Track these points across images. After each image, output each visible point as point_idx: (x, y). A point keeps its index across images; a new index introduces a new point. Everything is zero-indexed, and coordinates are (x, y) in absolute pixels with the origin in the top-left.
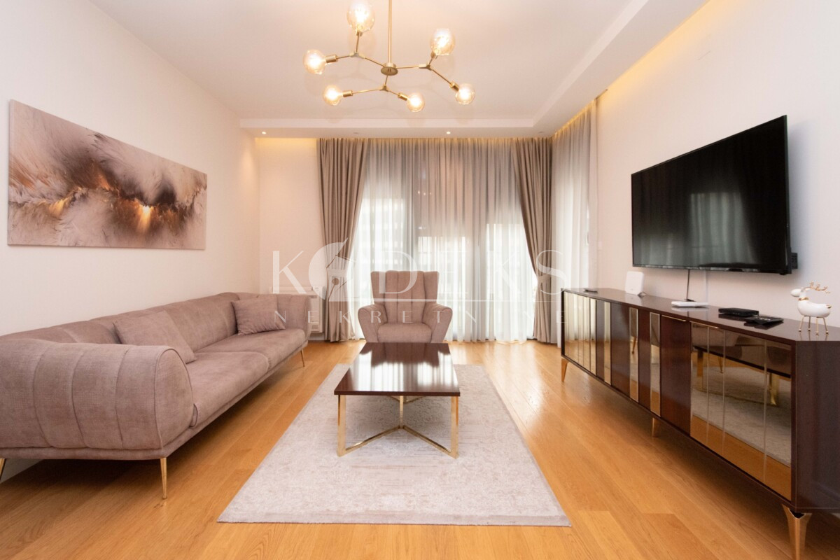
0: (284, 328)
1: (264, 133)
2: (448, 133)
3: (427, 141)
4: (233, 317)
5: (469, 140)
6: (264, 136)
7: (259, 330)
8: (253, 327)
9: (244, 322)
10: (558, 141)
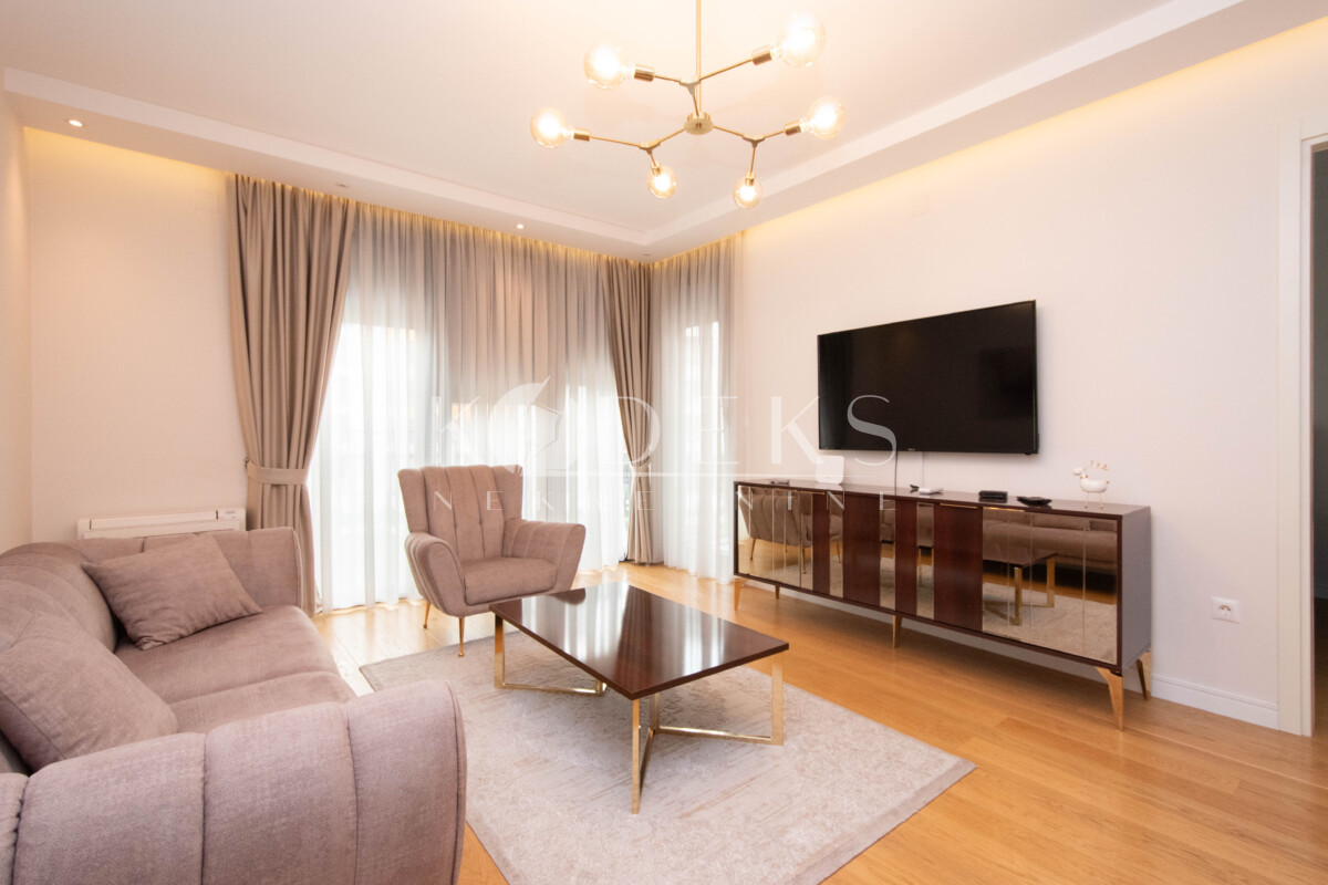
0: (260, 610)
1: (76, 123)
2: (520, 227)
3: (471, 230)
4: (104, 606)
5: (541, 243)
6: (73, 132)
7: (200, 626)
8: (183, 621)
9: (154, 613)
10: (664, 272)
